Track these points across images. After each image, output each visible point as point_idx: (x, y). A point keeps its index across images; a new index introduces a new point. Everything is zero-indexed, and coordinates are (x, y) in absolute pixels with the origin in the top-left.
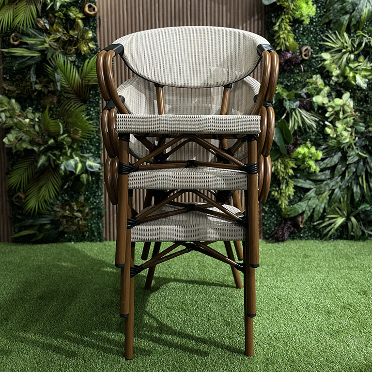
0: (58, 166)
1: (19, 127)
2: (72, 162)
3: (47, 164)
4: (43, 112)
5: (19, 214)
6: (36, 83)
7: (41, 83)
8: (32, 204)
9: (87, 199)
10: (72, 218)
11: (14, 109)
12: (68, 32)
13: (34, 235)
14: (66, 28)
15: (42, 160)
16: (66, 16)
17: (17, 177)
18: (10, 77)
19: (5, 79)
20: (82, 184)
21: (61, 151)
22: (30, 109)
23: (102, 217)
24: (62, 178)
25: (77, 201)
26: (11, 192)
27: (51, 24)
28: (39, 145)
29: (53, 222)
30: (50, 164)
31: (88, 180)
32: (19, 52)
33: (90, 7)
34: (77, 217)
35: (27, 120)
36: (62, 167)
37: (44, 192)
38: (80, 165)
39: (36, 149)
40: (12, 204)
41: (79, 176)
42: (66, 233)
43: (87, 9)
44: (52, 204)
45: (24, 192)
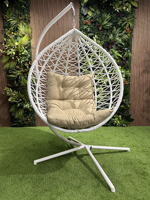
0: (23, 106)
1: (12, 96)
2: (27, 105)
3: (20, 106)
4: (19, 92)
5: (13, 119)
6: (16, 84)
7: (18, 84)
8: (16, 116)
9: (31, 115)
10: (27, 120)
11: (11, 91)
12: (25, 69)
13: (17, 125)
14: (24, 68)
15: (19, 105)
16: (24, 65)
17: (12, 109)
18: (9, 82)
19: (8, 83)
20: (30, 111)
21: (24, 102)
22: (15, 91)
23: (35, 120)
24: (24, 110)
25: (28, 116)
26: (11, 113)
27: (20, 68)
28: (18, 101)
29: (22, 121)
30: (21, 106)
31: (31, 110)
32: (11, 76)
33: (30, 62)
34: (29, 120)
35: (14, 94)
36: (24, 107)
37: (20, 113)
38: (29, 106)
39: (17, 102)
40: (11, 116)
41: (29, 109)
42: (26, 124)
43: (29, 63)
44: (22, 116)
45: (14, 113)
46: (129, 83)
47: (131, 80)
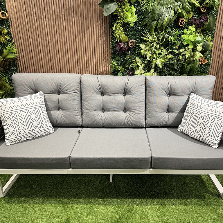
33: (3, 13)
43: (1, 15)
46: (209, 63)
47: (212, 55)
